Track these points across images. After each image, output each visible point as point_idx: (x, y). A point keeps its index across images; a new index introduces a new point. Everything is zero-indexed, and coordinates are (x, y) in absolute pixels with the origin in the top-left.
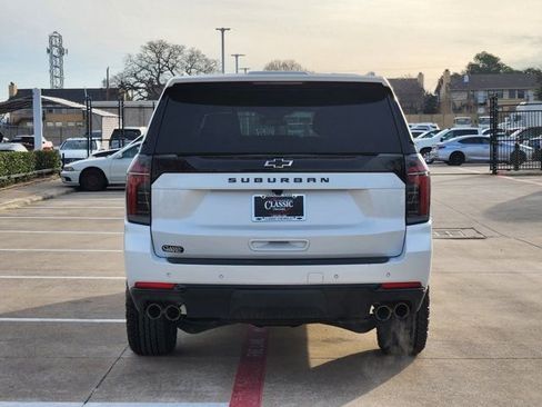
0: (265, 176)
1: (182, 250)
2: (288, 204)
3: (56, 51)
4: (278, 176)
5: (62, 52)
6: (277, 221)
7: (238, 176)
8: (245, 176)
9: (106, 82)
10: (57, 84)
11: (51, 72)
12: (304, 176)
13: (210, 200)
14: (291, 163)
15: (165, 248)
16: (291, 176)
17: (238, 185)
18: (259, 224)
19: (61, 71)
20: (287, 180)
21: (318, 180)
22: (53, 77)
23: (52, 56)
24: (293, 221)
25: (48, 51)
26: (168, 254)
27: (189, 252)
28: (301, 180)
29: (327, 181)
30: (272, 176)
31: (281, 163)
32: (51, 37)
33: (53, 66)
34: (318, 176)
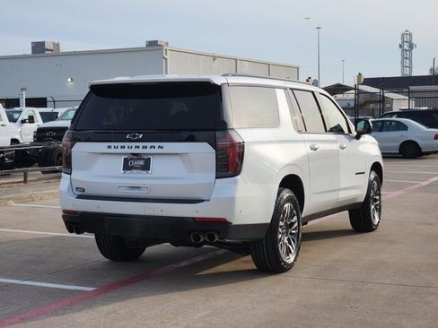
0: (126, 144)
1: (84, 190)
2: (142, 163)
3: (407, 46)
4: (134, 144)
5: (411, 46)
6: (135, 173)
7: (113, 144)
8: (116, 144)
9: (432, 70)
10: (407, 73)
11: (402, 63)
12: (149, 144)
13: (102, 160)
14: (141, 136)
15: (77, 189)
16: (141, 144)
17: (112, 150)
18: (124, 175)
19: (411, 62)
20: (138, 147)
21: (157, 147)
22: (403, 66)
23: (404, 50)
24: (143, 173)
25: (400, 46)
26: (78, 193)
27: (88, 192)
29: (162, 148)
30: (130, 144)
31: (135, 136)
32: (403, 35)
33: (404, 58)
34: (156, 144)
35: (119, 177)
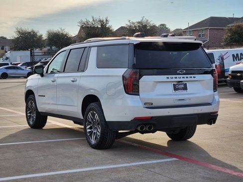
0: (177, 76)
1: (152, 104)
2: (183, 86)
4: (182, 76)
6: (180, 92)
7: (170, 76)
14: (185, 71)
15: (145, 104)
17: (170, 80)
18: (176, 93)
20: (184, 78)
21: (193, 77)
24: (184, 92)
26: (146, 106)
27: (155, 105)
28: (188, 77)
30: (180, 76)
31: (182, 72)
35: (171, 95)
